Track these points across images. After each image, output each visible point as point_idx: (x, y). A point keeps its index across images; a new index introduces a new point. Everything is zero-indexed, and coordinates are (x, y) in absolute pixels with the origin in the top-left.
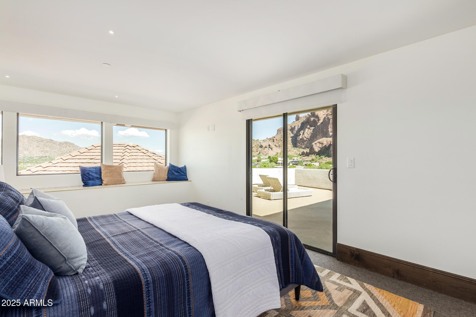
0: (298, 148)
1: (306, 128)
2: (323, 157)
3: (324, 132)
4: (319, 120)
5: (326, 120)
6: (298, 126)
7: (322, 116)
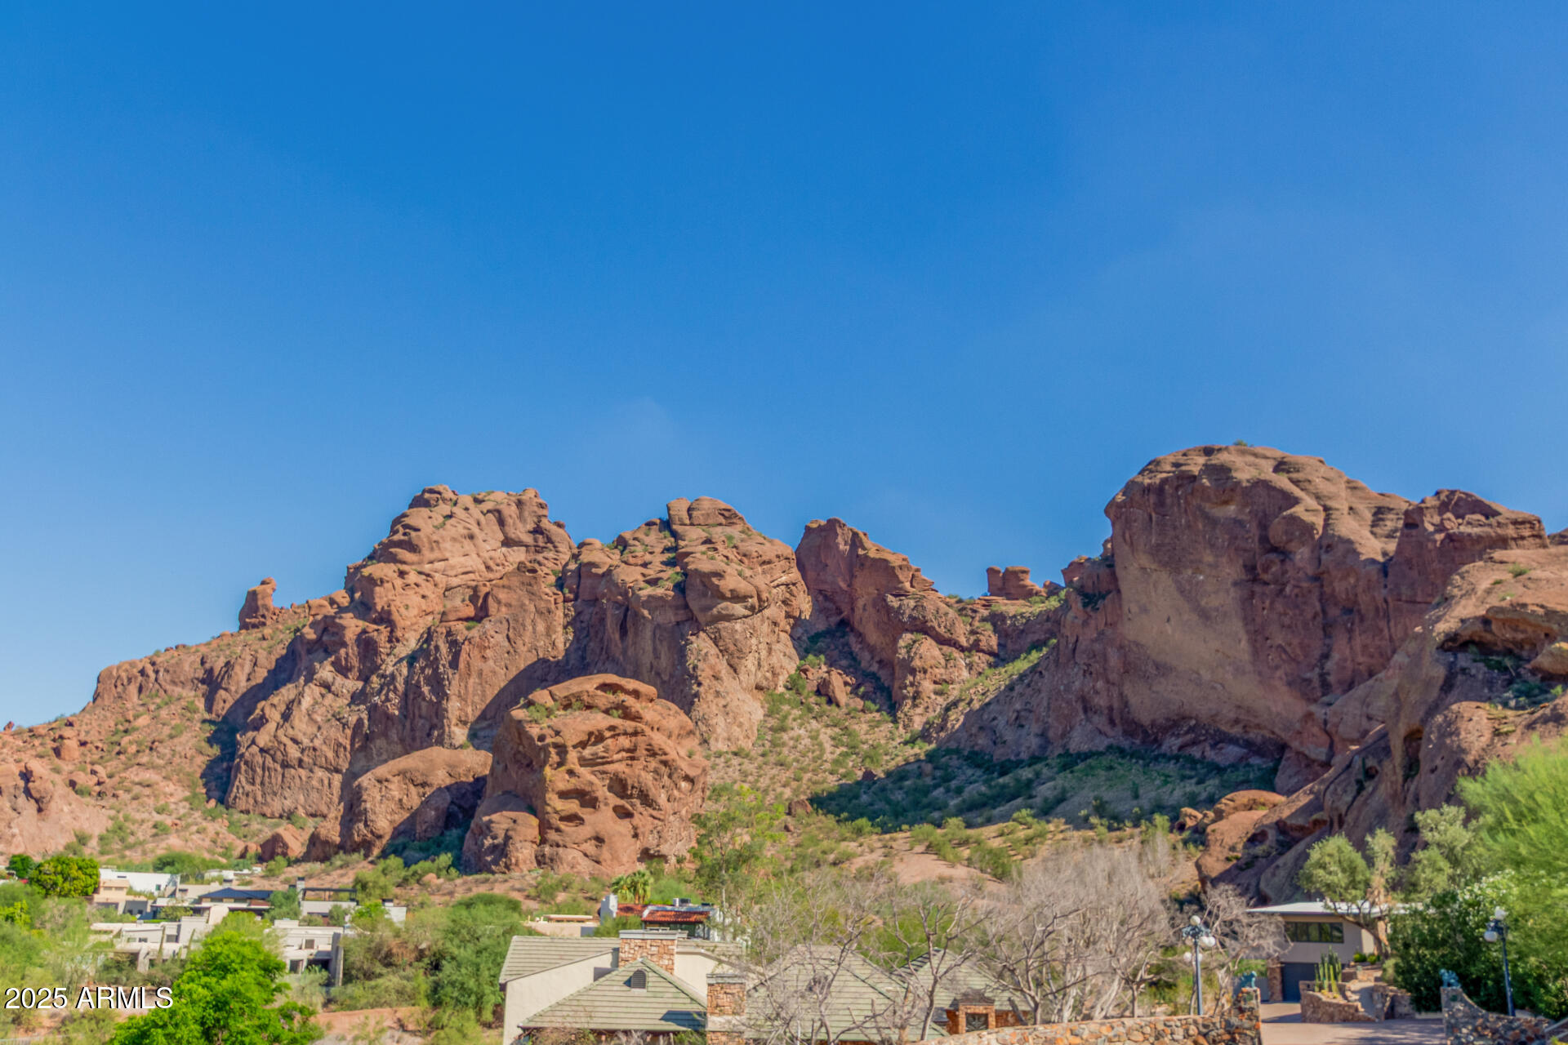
0: (237, 816)
1: (309, 679)
2: (426, 872)
3: (420, 717)
4: (393, 639)
5: (437, 648)
6: (255, 664)
7: (414, 620)
